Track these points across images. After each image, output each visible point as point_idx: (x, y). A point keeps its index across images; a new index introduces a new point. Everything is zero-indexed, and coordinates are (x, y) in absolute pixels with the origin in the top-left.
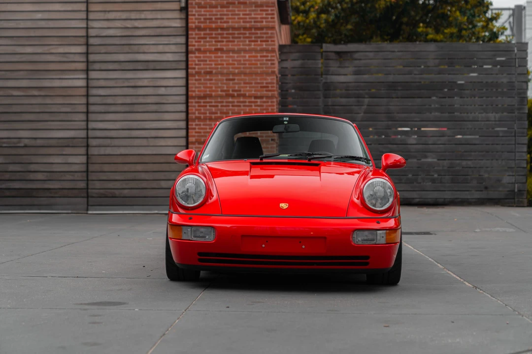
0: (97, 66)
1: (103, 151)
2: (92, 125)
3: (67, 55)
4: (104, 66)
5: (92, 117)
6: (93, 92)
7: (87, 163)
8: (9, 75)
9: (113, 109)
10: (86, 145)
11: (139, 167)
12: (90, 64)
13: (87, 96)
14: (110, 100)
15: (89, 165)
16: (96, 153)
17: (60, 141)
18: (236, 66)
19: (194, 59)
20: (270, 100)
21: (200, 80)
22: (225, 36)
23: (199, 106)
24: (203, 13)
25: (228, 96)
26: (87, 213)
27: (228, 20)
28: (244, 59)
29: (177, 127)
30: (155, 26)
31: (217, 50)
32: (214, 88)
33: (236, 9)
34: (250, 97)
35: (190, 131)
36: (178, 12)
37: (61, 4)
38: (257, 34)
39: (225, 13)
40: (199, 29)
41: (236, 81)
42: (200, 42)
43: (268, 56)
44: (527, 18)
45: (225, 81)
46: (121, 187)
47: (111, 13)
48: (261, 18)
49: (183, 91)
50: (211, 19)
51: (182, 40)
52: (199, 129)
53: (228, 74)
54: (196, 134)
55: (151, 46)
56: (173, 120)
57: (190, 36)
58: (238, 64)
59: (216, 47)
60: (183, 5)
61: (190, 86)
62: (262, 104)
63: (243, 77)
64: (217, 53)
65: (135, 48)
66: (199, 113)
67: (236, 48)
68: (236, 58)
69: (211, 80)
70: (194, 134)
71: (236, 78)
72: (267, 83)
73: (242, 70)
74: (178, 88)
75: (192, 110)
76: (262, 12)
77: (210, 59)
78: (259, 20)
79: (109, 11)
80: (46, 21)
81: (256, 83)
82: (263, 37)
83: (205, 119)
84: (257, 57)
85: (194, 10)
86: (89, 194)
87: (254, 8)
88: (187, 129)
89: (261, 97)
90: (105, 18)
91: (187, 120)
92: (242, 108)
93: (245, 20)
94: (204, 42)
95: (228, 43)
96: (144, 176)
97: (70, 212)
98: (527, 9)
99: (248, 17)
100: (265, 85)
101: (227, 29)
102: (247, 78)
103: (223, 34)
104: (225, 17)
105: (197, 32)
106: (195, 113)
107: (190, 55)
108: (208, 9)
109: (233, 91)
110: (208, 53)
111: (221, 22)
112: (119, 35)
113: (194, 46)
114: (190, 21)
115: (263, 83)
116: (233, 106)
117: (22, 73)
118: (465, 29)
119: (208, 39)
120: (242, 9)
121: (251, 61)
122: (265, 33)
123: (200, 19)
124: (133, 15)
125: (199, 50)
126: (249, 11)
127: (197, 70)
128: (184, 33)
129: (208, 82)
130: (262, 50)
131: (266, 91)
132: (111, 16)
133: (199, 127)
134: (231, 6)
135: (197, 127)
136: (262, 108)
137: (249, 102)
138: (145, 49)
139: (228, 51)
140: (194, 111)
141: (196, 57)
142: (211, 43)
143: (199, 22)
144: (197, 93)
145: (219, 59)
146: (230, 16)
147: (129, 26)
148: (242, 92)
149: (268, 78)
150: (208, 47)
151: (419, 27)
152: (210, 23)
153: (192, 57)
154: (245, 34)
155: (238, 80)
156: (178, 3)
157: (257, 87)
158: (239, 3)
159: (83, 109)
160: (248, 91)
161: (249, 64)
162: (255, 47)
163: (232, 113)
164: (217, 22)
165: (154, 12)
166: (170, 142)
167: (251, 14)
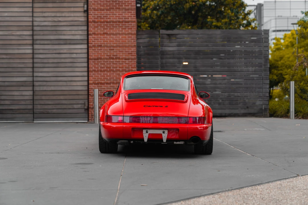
0: (38, 42)
1: (42, 88)
2: (35, 74)
3: (22, 36)
4: (42, 42)
5: (35, 69)
6: (36, 56)
7: (33, 95)
9: (47, 65)
10: (32, 85)
11: (62, 97)
12: (34, 41)
13: (33, 58)
14: (45, 61)
15: (34, 96)
16: (38, 89)
17: (18, 83)
18: (115, 42)
19: (92, 38)
20: (133, 61)
21: (95, 50)
22: (108, 26)
23: (94, 64)
24: (96, 13)
25: (110, 58)
26: (33, 123)
27: (110, 17)
28: (119, 38)
29: (82, 75)
30: (70, 20)
31: (104, 34)
32: (103, 54)
33: (115, 12)
34: (122, 59)
35: (90, 77)
36: (83, 13)
37: (18, 8)
38: (126, 25)
39: (109, 13)
40: (94, 22)
41: (115, 50)
42: (95, 29)
43: (132, 37)
44: (264, 11)
45: (109, 51)
46: (52, 108)
48: (128, 16)
49: (86, 56)
50: (101, 17)
51: (85, 28)
52: (94, 76)
53: (110, 47)
54: (93, 79)
55: (68, 31)
56: (80, 72)
57: (89, 26)
58: (116, 41)
59: (104, 32)
60: (86, 9)
61: (89, 53)
62: (129, 63)
63: (118, 48)
64: (105, 35)
65: (59, 32)
66: (94, 68)
67: (115, 32)
68: (114, 38)
69: (101, 50)
70: (92, 79)
71: (115, 49)
72: (131, 52)
73: (118, 44)
74: (84, 54)
76: (128, 13)
77: (100, 38)
78: (127, 17)
79: (45, 12)
80: (10, 17)
81: (125, 52)
82: (129, 27)
83: (98, 71)
84: (126, 37)
85: (91, 12)
86: (35, 112)
87: (124, 11)
88: (88, 76)
89: (128, 59)
90: (43, 16)
91: (88, 71)
92: (118, 65)
93: (119, 17)
94: (97, 29)
95: (110, 30)
96: (64, 102)
97: (24, 122)
98: (264, 6)
99: (121, 16)
100: (130, 52)
101: (110, 22)
102: (121, 49)
104: (108, 16)
105: (93, 24)
106: (92, 68)
107: (89, 36)
108: (99, 11)
109: (113, 56)
110: (99, 35)
111: (106, 19)
112: (50, 25)
113: (92, 31)
114: (89, 18)
115: (129, 52)
116: (113, 64)
118: (233, 20)
119: (99, 28)
120: (118, 11)
121: (123, 39)
122: (130, 25)
123: (95, 17)
124: (58, 14)
125: (94, 34)
126: (122, 12)
127: (93, 44)
128: (86, 24)
129: (99, 51)
130: (129, 34)
131: (131, 56)
132: (46, 14)
134: (112, 10)
135: (93, 75)
136: (129, 65)
137: (122, 62)
138: (65, 33)
139: (110, 34)
140: (92, 66)
141: (93, 37)
142: (101, 30)
143: (94, 19)
144: (93, 57)
145: (105, 38)
146: (111, 15)
147: (56, 20)
148: (118, 56)
149: (132, 49)
150: (99, 32)
151: (208, 18)
153: (91, 37)
154: (120, 25)
155: (116, 50)
156: (83, 8)
157: (126, 54)
158: (116, 8)
159: (31, 65)
160: (121, 56)
161: (122, 41)
162: (125, 32)
163: (113, 68)
164: (104, 19)
165: (70, 13)
166: (79, 83)
167: (122, 14)
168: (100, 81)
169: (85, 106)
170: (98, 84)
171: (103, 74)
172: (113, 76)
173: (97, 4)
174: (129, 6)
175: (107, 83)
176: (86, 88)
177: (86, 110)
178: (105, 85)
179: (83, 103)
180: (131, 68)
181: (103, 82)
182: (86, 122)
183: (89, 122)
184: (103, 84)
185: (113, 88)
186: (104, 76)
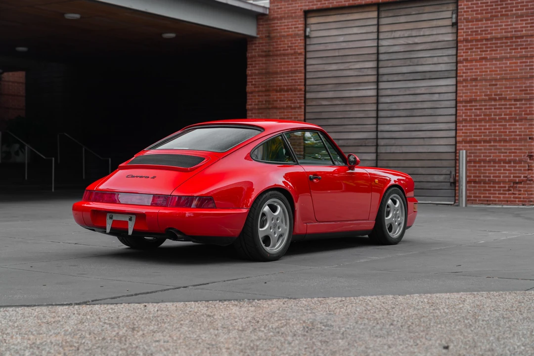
0: (385, 78)
1: (389, 149)
2: (381, 128)
3: (362, 70)
4: (389, 78)
5: (381, 121)
6: (382, 100)
7: (377, 160)
8: (320, 88)
10: (375, 144)
11: (417, 164)
12: (380, 76)
13: (378, 103)
14: (394, 107)
15: (378, 161)
16: (383, 151)
17: (357, 141)
18: (498, 72)
19: (462, 68)
20: (528, 103)
21: (467, 86)
22: (489, 45)
23: (465, 110)
24: (470, 27)
25: (491, 99)
27: (492, 31)
28: (506, 65)
29: (447, 129)
30: (432, 41)
31: (482, 59)
32: (479, 93)
33: (499, 21)
34: (510, 100)
35: (458, 131)
36: (451, 27)
38: (518, 42)
39: (489, 25)
40: (467, 41)
41: (498, 86)
42: (468, 52)
43: (527, 62)
45: (488, 87)
47: (396, 32)
48: (521, 27)
49: (453, 96)
50: (478, 31)
51: (453, 52)
52: (465, 129)
53: (491, 80)
54: (463, 135)
55: (428, 59)
56: (445, 122)
57: (459, 48)
58: (500, 71)
59: (481, 56)
60: (454, 20)
61: (458, 92)
62: (521, 106)
63: (504, 82)
64: (482, 62)
65: (415, 61)
66: (465, 116)
67: (498, 56)
68: (498, 65)
69: (477, 86)
70: (461, 134)
71: (498, 83)
72: (525, 87)
73: (503, 75)
74: (450, 94)
75: (460, 113)
76: (522, 22)
77: (476, 67)
78: (519, 29)
79: (395, 31)
80: (348, 43)
81: (515, 87)
82: (523, 45)
83: (471, 121)
84: (517, 63)
85: (463, 24)
87: (515, 19)
88: (456, 130)
89: (521, 100)
90: (392, 37)
91: (456, 122)
92: (503, 110)
93: (507, 30)
94: (471, 52)
95: (491, 52)
96: (421, 171)
99: (509, 27)
100: (524, 88)
101: (491, 39)
102: (508, 83)
103: (487, 44)
104: (489, 29)
105: (465, 44)
106: (462, 116)
107: (459, 65)
108: (475, 23)
109: (495, 95)
110: (474, 62)
111: (485, 34)
112: (402, 50)
113: (462, 56)
114: (459, 34)
115: (522, 87)
116: (495, 109)
117: (329, 86)
119: (474, 50)
120: (504, 20)
121: (512, 67)
122: (524, 41)
123: (468, 32)
124: (414, 33)
125: (466, 60)
126: (511, 21)
127: (464, 77)
128: (455, 46)
129: (474, 88)
130: (521, 57)
131: (525, 94)
132: (397, 34)
133: (465, 128)
134: (494, 18)
135: (464, 128)
136: (521, 109)
137: (510, 105)
138: (423, 61)
139: (491, 59)
140: (462, 114)
141: (464, 66)
142: (476, 53)
143: (466, 35)
144: (464, 98)
145: (483, 67)
146: (494, 28)
147: (411, 42)
148: (503, 96)
149: (527, 82)
150: (474, 57)
152: (476, 35)
153: (460, 66)
154: (507, 43)
155: (500, 85)
156: (451, 19)
157: (517, 91)
158: (501, 15)
159: (374, 114)
160: (509, 94)
161: (510, 70)
162: (516, 54)
163: (494, 115)
164: (482, 34)
165: (431, 29)
166: (442, 142)
167: (512, 25)
168: (473, 138)
169: (451, 177)
170: (470, 142)
171: (479, 126)
172: (494, 129)
173: (471, 11)
174: (523, 10)
175: (485, 141)
176: (452, 149)
177: (452, 184)
178: (482, 144)
179: (449, 173)
180: (525, 114)
181: (478, 138)
182: (451, 204)
183: (455, 204)
184: (479, 142)
185: (495, 149)
186: (481, 129)
